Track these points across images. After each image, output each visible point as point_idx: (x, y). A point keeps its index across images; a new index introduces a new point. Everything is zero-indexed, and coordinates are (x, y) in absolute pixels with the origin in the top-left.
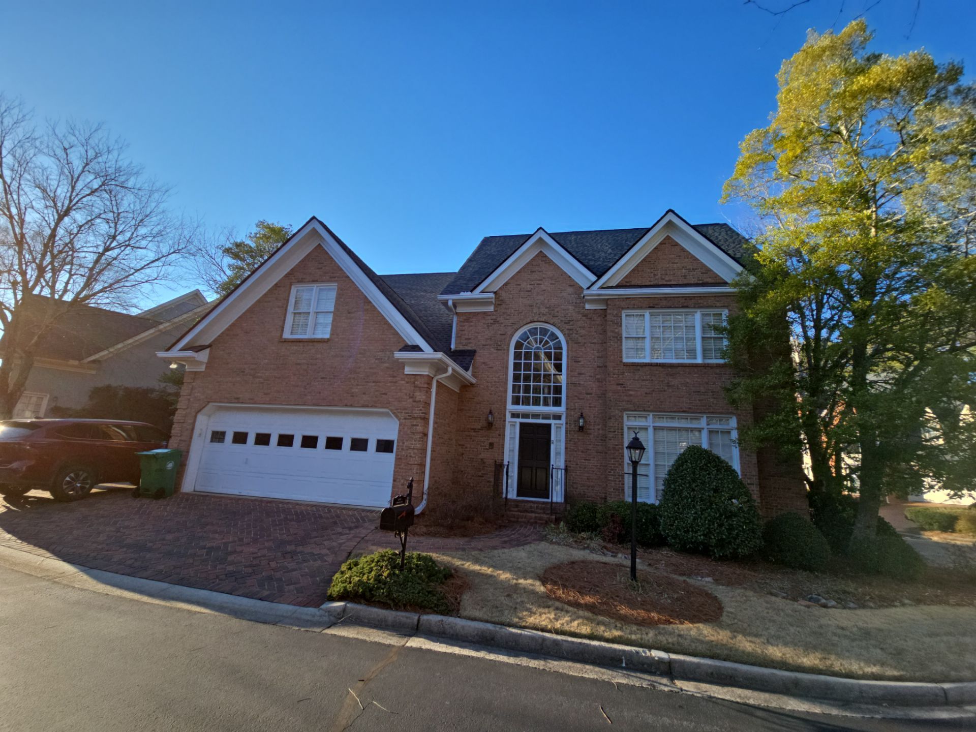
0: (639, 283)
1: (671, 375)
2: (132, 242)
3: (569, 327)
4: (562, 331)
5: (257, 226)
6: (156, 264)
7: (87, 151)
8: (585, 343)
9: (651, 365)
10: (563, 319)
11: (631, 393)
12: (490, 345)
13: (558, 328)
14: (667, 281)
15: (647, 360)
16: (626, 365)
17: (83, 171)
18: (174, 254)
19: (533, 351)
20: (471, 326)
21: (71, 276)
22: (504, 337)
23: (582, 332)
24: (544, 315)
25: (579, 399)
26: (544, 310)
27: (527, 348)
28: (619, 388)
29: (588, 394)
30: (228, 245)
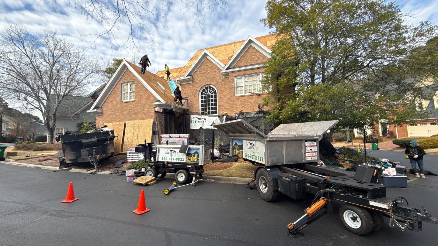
0: (241, 65)
1: (251, 99)
2: (77, 71)
3: (218, 85)
4: (215, 87)
5: (114, 61)
6: (86, 78)
7: (54, 42)
8: (223, 90)
9: (244, 96)
10: (215, 82)
11: (238, 107)
12: (192, 95)
13: (214, 86)
14: (251, 63)
15: (243, 94)
16: (236, 97)
17: (55, 50)
18: (92, 73)
19: (207, 95)
20: (186, 89)
21: (61, 86)
22: (196, 92)
23: (222, 86)
24: (209, 82)
25: (222, 111)
26: (209, 80)
27: (205, 94)
28: (234, 105)
29: (225, 109)
30: (105, 69)
